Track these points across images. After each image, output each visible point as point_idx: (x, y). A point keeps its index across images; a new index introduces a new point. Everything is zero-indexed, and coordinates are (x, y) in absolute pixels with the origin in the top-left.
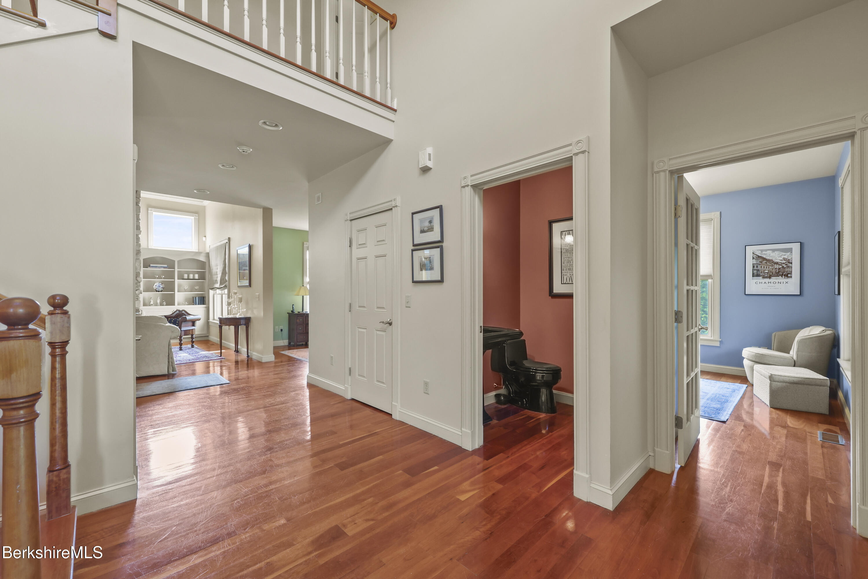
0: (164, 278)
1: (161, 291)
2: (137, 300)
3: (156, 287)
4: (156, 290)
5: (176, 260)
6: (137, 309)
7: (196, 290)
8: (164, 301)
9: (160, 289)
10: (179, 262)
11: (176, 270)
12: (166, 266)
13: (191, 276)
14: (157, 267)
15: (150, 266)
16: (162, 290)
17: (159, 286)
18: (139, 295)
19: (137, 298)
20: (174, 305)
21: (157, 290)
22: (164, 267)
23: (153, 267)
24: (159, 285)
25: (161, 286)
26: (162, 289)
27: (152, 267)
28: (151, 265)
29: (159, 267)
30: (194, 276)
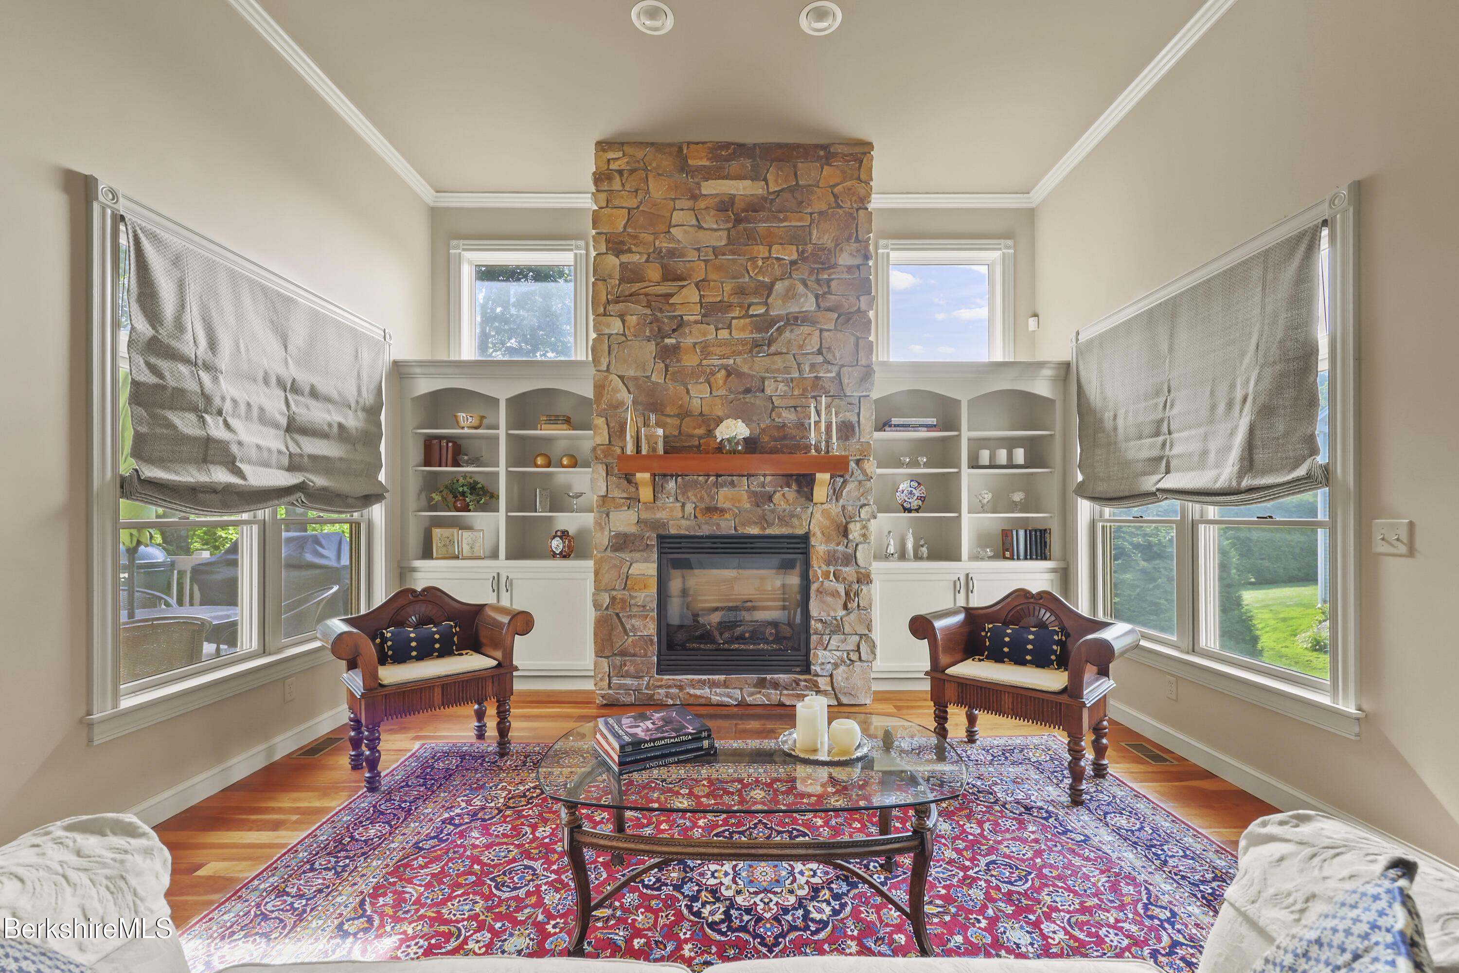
0: (926, 465)
1: (917, 511)
2: (865, 542)
3: (903, 496)
4: (902, 505)
5: (963, 396)
6: (863, 571)
7: (1013, 506)
8: (922, 542)
9: (915, 503)
10: (970, 402)
11: (966, 434)
12: (932, 421)
13: (1002, 456)
14: (908, 426)
15: (890, 426)
16: (920, 507)
17: (911, 493)
18: (869, 524)
19: (864, 535)
20: (959, 560)
21: (905, 504)
22: (929, 427)
23: (898, 426)
24: (910, 489)
25: (917, 493)
26: (920, 503)
27: (895, 426)
28: (895, 421)
29: (915, 427)
30: (1010, 456)
